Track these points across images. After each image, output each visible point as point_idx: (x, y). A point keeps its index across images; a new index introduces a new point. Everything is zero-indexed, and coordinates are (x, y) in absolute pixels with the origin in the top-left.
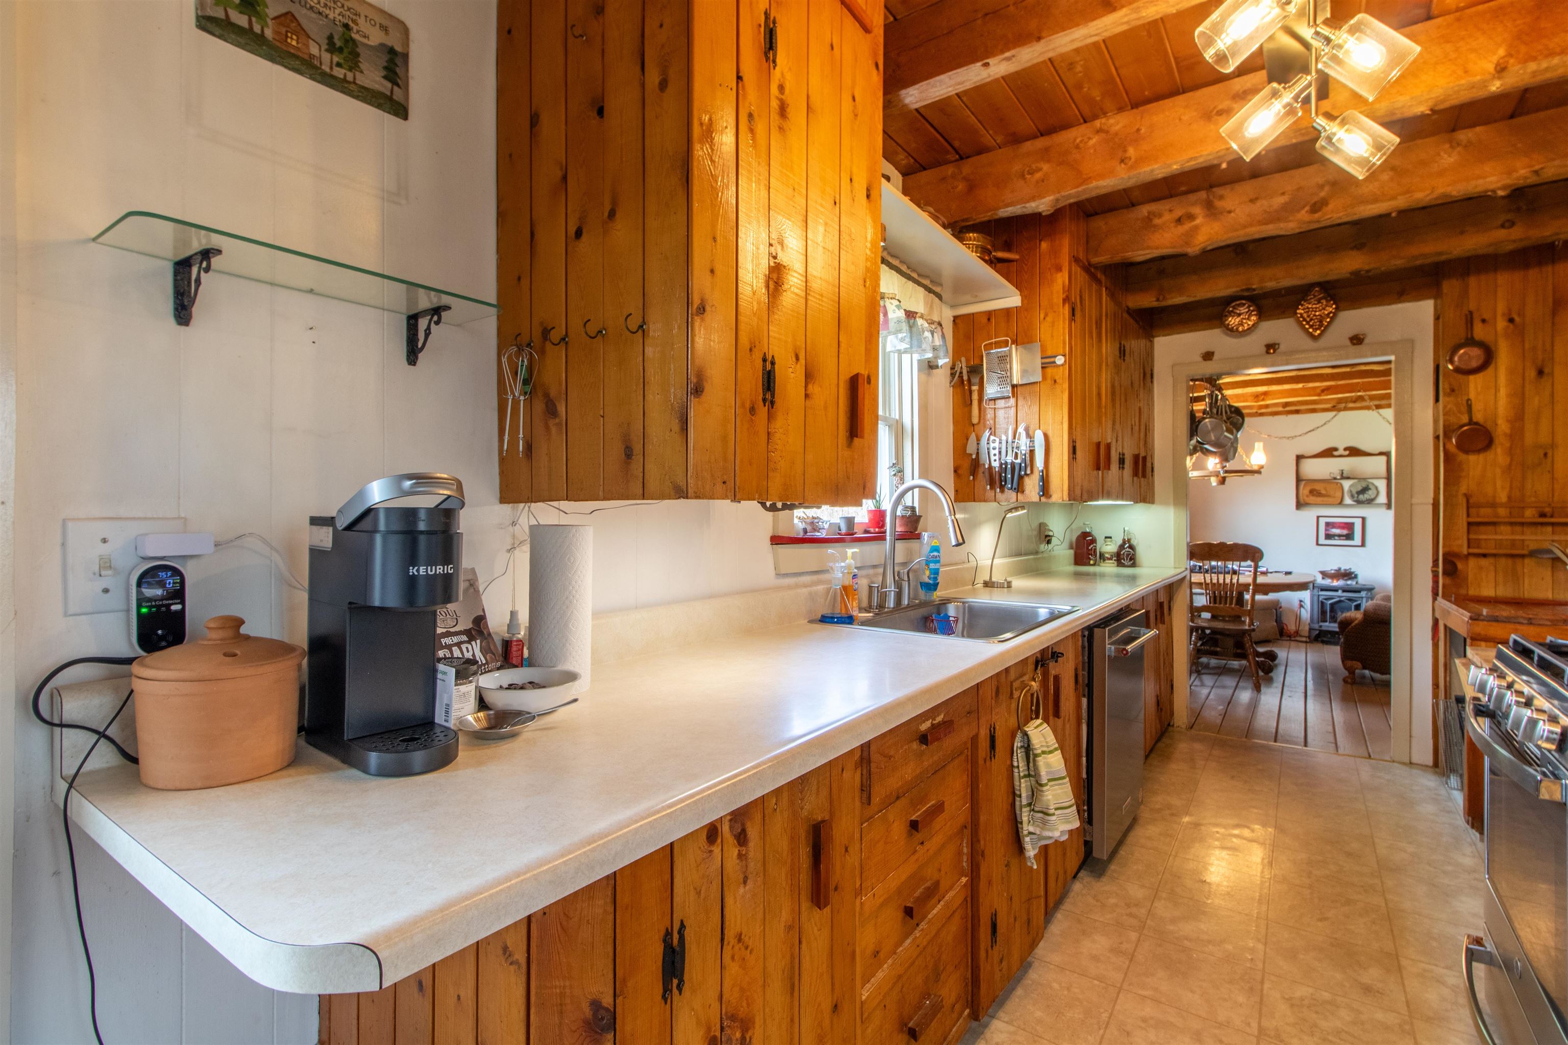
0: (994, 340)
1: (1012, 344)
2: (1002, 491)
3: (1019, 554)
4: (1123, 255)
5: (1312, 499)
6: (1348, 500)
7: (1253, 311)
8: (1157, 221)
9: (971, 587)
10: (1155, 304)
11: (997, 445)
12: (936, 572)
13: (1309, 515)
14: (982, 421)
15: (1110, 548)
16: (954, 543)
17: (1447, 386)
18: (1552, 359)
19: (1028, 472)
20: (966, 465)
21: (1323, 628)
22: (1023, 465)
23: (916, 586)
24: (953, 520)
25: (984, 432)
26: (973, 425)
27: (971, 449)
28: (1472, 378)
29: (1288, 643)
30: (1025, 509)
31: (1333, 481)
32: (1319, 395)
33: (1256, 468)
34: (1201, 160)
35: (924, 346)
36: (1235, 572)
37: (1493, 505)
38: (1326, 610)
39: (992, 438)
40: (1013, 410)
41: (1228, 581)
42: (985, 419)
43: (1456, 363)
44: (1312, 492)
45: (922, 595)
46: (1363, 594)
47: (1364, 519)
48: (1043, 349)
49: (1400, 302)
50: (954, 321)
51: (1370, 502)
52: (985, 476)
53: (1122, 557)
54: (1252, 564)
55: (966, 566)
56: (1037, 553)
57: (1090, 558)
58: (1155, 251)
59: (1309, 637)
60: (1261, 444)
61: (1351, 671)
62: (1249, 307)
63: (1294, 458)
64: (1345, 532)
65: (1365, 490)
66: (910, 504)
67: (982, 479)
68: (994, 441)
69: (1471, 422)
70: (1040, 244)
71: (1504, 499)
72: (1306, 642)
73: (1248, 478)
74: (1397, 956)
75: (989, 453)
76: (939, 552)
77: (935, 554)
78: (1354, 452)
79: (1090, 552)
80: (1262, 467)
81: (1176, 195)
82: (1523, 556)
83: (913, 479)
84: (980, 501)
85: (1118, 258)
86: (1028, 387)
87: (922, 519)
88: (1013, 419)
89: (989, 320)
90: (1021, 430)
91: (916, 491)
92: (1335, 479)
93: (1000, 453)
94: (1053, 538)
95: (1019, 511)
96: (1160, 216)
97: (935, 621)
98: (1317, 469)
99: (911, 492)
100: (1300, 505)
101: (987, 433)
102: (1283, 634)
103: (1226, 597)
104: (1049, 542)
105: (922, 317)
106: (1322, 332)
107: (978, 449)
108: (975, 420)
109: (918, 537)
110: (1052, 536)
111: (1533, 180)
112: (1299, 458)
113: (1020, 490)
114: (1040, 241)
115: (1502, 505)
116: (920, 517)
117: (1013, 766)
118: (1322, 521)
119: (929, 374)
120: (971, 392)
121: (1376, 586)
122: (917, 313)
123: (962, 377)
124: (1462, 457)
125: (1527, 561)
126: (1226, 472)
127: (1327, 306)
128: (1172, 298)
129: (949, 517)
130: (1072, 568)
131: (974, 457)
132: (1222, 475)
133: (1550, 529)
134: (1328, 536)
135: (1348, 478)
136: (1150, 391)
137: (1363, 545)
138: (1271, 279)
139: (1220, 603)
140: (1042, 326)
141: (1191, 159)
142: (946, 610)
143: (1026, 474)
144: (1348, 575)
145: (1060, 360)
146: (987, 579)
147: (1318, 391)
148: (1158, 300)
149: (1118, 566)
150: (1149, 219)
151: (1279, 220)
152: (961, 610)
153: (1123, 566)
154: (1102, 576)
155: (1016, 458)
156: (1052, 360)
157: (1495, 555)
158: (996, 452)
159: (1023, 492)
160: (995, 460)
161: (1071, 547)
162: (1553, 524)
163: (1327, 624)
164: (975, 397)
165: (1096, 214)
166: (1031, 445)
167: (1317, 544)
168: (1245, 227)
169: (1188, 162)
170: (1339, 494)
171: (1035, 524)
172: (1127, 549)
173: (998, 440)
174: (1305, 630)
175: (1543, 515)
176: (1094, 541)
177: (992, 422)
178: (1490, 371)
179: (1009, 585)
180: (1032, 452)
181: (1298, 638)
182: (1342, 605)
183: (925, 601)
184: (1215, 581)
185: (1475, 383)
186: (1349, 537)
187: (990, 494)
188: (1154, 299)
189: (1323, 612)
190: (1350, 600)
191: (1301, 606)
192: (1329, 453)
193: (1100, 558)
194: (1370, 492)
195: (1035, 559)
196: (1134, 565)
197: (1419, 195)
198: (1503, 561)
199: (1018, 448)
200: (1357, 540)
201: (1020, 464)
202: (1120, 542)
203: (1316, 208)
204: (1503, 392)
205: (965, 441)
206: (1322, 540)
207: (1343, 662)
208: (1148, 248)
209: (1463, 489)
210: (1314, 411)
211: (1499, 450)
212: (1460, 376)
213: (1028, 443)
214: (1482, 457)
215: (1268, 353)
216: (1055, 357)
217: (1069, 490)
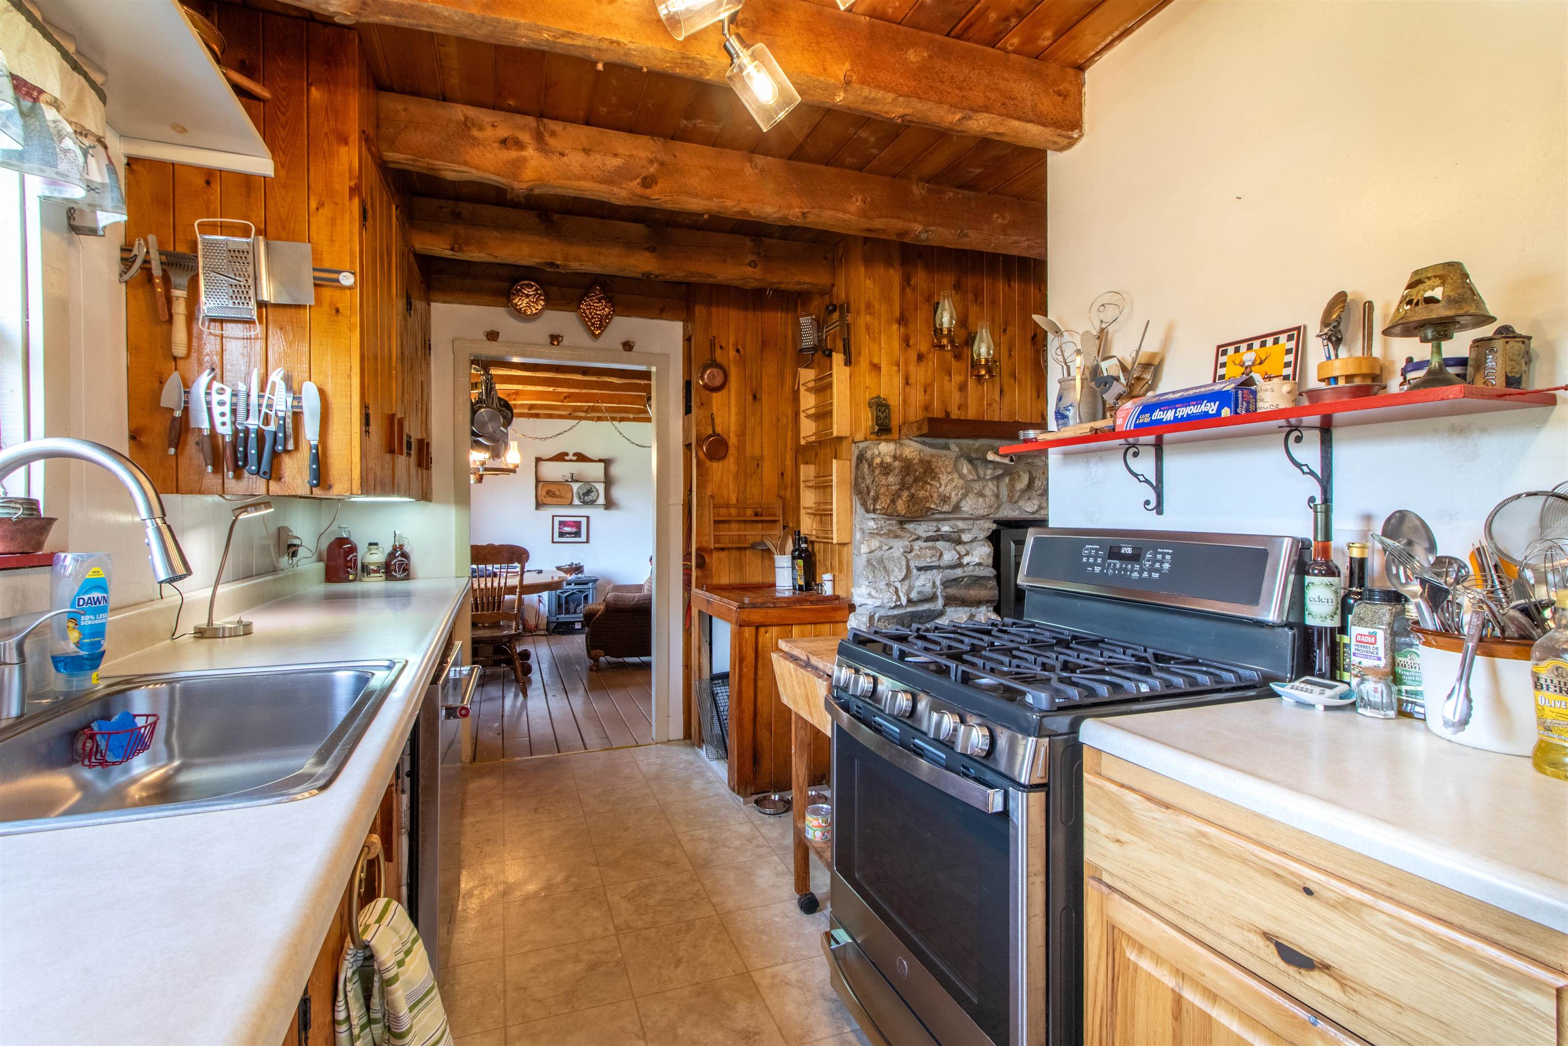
0: (219, 220)
1: (256, 234)
2: (238, 476)
3: (248, 576)
4: (431, 162)
5: (548, 500)
6: (576, 501)
7: (540, 295)
8: (475, 133)
9: (169, 641)
10: (448, 254)
11: (227, 397)
12: (99, 632)
13: (547, 513)
14: (194, 356)
15: (377, 557)
16: (162, 575)
17: (698, 399)
18: (761, 387)
19: (290, 446)
20: (158, 428)
21: (560, 620)
22: (281, 435)
23: (41, 665)
24: (158, 529)
25: (200, 373)
26: (175, 359)
27: (170, 397)
28: (714, 395)
29: (531, 638)
30: (271, 507)
31: (564, 484)
32: (562, 402)
33: (511, 467)
34: (578, 42)
35: (63, 166)
36: (495, 575)
37: (727, 506)
38: (563, 605)
39: (216, 385)
40: (259, 345)
41: (496, 584)
42: (200, 351)
43: (706, 380)
44: (549, 493)
45: (58, 681)
46: (590, 585)
47: (588, 518)
48: (316, 255)
49: (661, 319)
50: (128, 164)
51: (592, 503)
52: (202, 450)
53: (392, 568)
54: (519, 565)
55: (159, 605)
56: (274, 570)
57: (348, 572)
58: (474, 171)
59: (547, 630)
60: (516, 443)
61: (596, 659)
62: (537, 290)
63: (534, 460)
64: (574, 530)
65: (589, 492)
66: (21, 493)
67: (193, 453)
68: (221, 391)
69: (714, 434)
70: (308, 90)
71: (734, 501)
72: (546, 635)
73: (503, 477)
74: (748, 972)
75: (210, 410)
76: (105, 591)
77: (96, 595)
78: (581, 458)
79: (349, 564)
80: (517, 466)
81: (501, 109)
82: (745, 549)
83: (28, 437)
84: (191, 492)
85: (422, 164)
86: (288, 311)
87: (55, 526)
88: (258, 358)
89: (208, 183)
90: (276, 376)
91: (38, 467)
92: (567, 481)
93: (234, 412)
94: (300, 549)
95: (261, 510)
96: (481, 128)
97: (98, 737)
98: (554, 471)
99: (22, 470)
100: (539, 505)
101: (205, 379)
102: (529, 631)
103: (494, 603)
104: (294, 554)
105: (55, 104)
106: (602, 331)
107: (186, 402)
108: (180, 349)
109: (49, 561)
110: (299, 546)
111: (800, 222)
112: (538, 460)
113: (274, 475)
114: (309, 85)
115: (734, 506)
116: (50, 521)
117: (334, 1022)
118: (557, 520)
119: (71, 243)
120: (169, 300)
121: (598, 577)
122: (41, 92)
123: (150, 269)
124: (708, 463)
125: (748, 552)
126: (486, 469)
127: (606, 307)
128: (470, 251)
129: (149, 522)
130: (322, 588)
131: (178, 414)
132: (481, 473)
133: (760, 525)
134: (562, 534)
135: (577, 481)
136: (428, 364)
137: (587, 542)
138: (575, 260)
139: (488, 610)
140: (312, 219)
141: (568, 34)
142: (127, 703)
143: (286, 451)
144: (578, 569)
145: (347, 279)
146: (203, 622)
147: (562, 397)
148: (452, 249)
149: (386, 580)
150: (467, 124)
151: (612, 182)
152: (165, 700)
153: (395, 579)
154: (366, 595)
155: (267, 421)
156: (334, 276)
157: (729, 549)
158: (227, 409)
159: (279, 479)
160: (224, 424)
161: (320, 559)
162: (762, 522)
163: (563, 616)
164: (180, 309)
165: (392, 90)
166: (295, 403)
167: (553, 542)
168: (579, 179)
169: (563, 36)
170: (569, 496)
171: (273, 529)
172: (400, 558)
173: (228, 391)
174: (543, 622)
175: (756, 514)
176: (353, 549)
177: (216, 359)
178: (725, 391)
179: (247, 630)
180: (297, 416)
181: (537, 633)
182: (574, 596)
183: (67, 694)
184: (483, 586)
185: (717, 399)
186: (577, 534)
187: (210, 478)
188: (448, 247)
189: (559, 605)
190: (580, 591)
191: (540, 601)
192: (561, 457)
193: (363, 571)
194: (592, 494)
195: (275, 580)
196: (407, 578)
197: (729, 203)
198: (734, 553)
199: (270, 406)
200: (583, 538)
201: (275, 434)
202: (389, 549)
203: (648, 182)
204: (734, 410)
205: (157, 385)
206: (557, 539)
207: (588, 652)
208: (466, 164)
209: (709, 492)
210: (550, 416)
211: (731, 459)
212: (707, 392)
213: (290, 400)
214: (721, 464)
215: (552, 344)
216: (339, 272)
217: (361, 478)
